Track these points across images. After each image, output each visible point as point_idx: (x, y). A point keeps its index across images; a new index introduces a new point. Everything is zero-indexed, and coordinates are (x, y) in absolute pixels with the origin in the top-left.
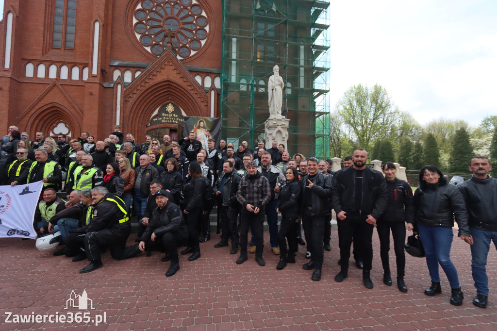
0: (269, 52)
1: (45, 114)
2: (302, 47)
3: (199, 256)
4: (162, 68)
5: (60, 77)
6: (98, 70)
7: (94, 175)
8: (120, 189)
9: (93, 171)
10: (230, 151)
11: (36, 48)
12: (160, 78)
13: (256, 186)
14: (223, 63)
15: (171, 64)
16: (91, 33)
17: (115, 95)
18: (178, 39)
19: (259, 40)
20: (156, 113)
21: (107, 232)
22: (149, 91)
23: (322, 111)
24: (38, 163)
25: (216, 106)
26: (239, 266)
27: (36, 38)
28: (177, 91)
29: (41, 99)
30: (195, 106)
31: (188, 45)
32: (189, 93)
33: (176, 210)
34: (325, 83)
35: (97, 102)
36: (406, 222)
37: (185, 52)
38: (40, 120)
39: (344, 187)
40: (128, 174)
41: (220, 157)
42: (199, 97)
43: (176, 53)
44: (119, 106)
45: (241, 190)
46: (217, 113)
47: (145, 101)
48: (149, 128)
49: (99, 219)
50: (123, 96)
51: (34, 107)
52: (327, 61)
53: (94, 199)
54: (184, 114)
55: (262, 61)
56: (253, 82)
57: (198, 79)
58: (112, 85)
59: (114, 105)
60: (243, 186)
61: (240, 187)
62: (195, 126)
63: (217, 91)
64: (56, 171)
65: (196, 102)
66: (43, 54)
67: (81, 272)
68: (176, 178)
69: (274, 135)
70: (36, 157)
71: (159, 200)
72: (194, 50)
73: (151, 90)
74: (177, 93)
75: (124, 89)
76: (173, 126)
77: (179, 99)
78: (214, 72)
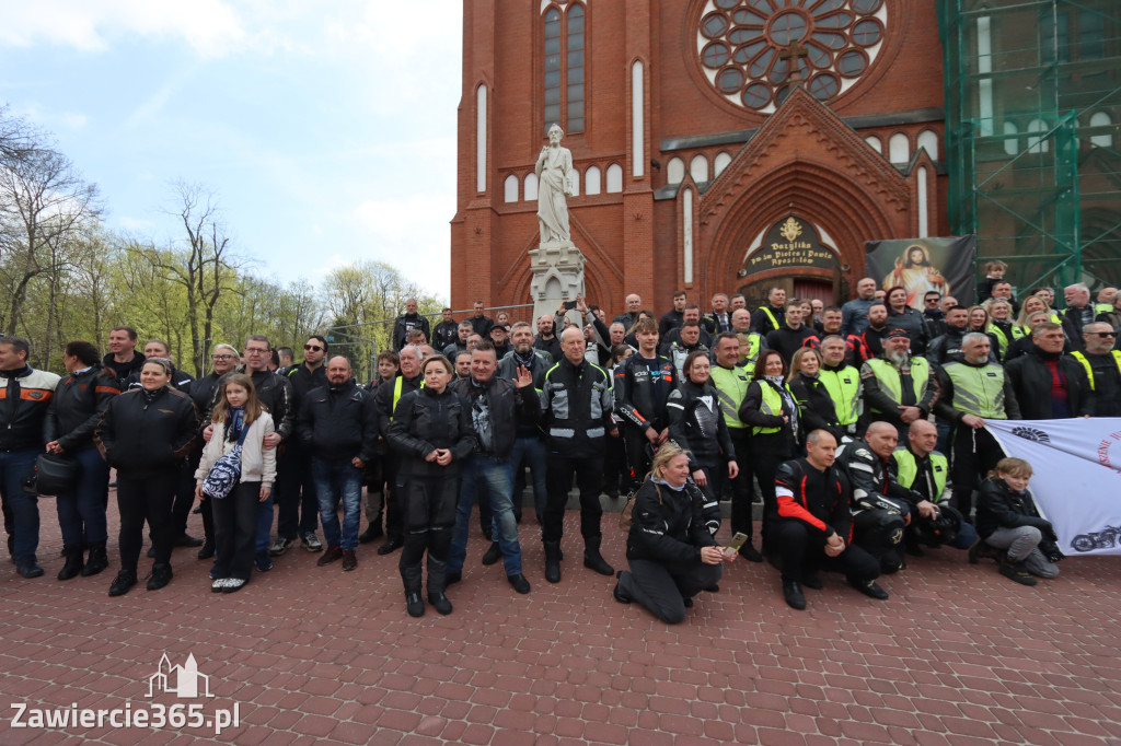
0: (1080, 33)
4: (782, 135)
6: (645, 164)
11: (520, 144)
12: (778, 159)
15: (803, 121)
17: (679, 215)
18: (808, 60)
20: (756, 244)
22: (751, 193)
25: (934, 208)
27: (521, 123)
30: (867, 214)
31: (832, 69)
32: (852, 185)
35: (651, 234)
37: (824, 87)
42: (882, 192)
44: (688, 238)
48: (744, 282)
50: (697, 214)
54: (826, 239)
57: (875, 144)
58: (671, 194)
59: (678, 236)
62: (898, 263)
63: (934, 166)
65: (872, 204)
72: (849, 78)
73: (755, 191)
74: (815, 190)
75: (700, 198)
76: (801, 272)
77: (817, 204)
78: (915, 121)
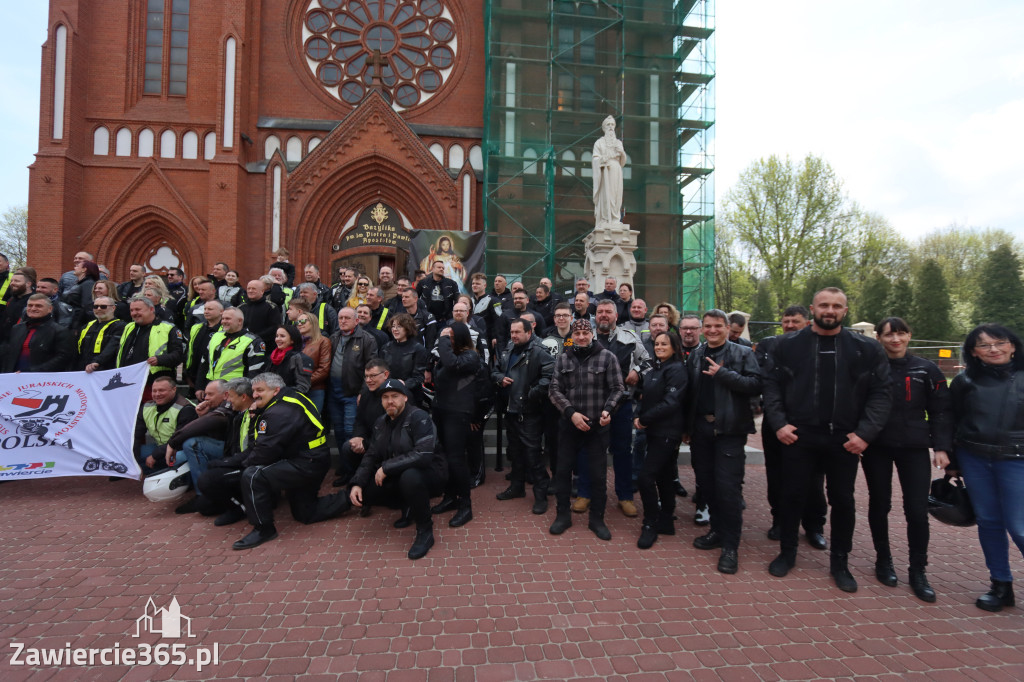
0: (583, 91)
1: (132, 228)
2: (655, 79)
3: (469, 517)
4: (363, 131)
5: (159, 153)
6: (234, 136)
7: (247, 350)
8: (304, 379)
9: (245, 341)
10: (520, 298)
11: (111, 96)
12: (359, 151)
13: (591, 371)
14: (489, 118)
15: (380, 121)
16: (220, 62)
17: (269, 189)
18: (394, 70)
19: (565, 65)
20: (351, 223)
21: (285, 466)
22: (338, 178)
23: (697, 214)
24: (137, 325)
25: (474, 208)
26: (556, 539)
27: (113, 75)
28: (394, 178)
29: (124, 199)
30: (430, 207)
31: (414, 82)
32: (418, 181)
33: (424, 422)
34: (703, 153)
35: (235, 203)
36: (931, 450)
37: (408, 96)
38: (124, 242)
39: (791, 373)
40: (317, 348)
41: (498, 311)
42: (439, 190)
43: (391, 99)
44: (277, 211)
45: (559, 379)
46: (477, 222)
47: (330, 199)
48: (338, 256)
49: (269, 440)
50: (285, 189)
51: (111, 215)
52: (708, 106)
53: (257, 398)
54: (408, 225)
55: (569, 110)
56: (551, 154)
57: (437, 151)
58: (263, 168)
59: (268, 208)
60: (564, 371)
61: (557, 373)
62: (432, 249)
63: (476, 176)
64: (173, 342)
65: (433, 199)
66: (126, 109)
67: (237, 548)
68: (414, 355)
69: (606, 264)
70: (133, 313)
71: (390, 401)
72: (427, 92)
73: (341, 176)
74: (394, 182)
75: (288, 176)
76: (385, 251)
77: (398, 194)
78: (468, 136)
